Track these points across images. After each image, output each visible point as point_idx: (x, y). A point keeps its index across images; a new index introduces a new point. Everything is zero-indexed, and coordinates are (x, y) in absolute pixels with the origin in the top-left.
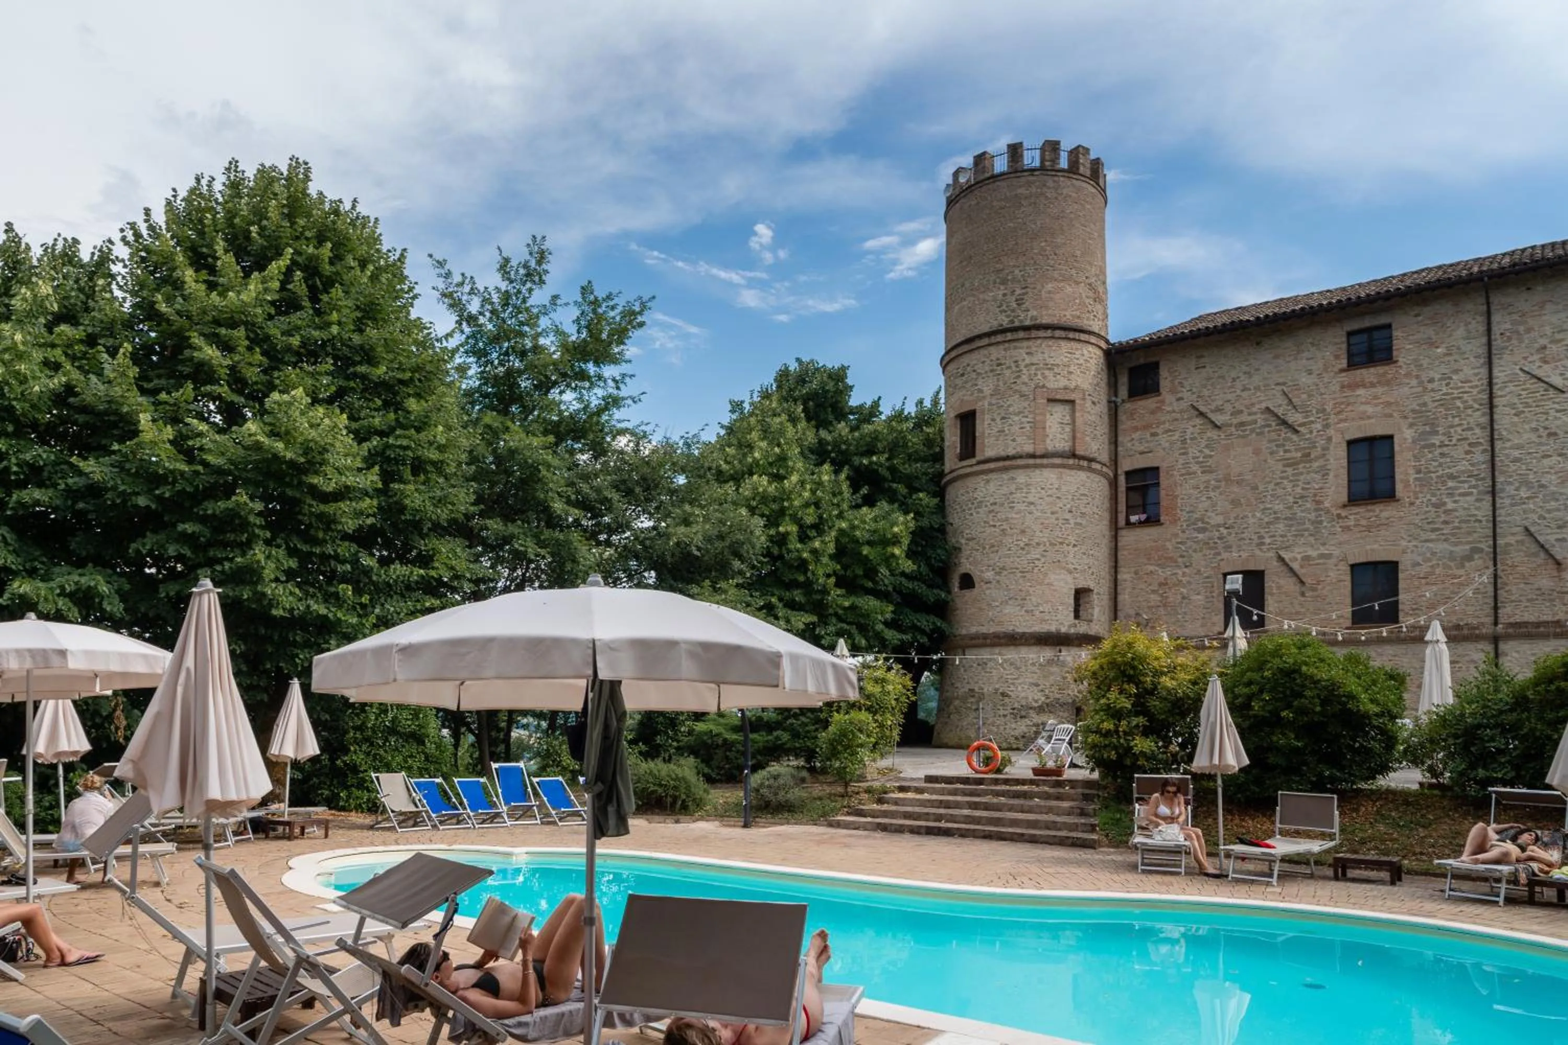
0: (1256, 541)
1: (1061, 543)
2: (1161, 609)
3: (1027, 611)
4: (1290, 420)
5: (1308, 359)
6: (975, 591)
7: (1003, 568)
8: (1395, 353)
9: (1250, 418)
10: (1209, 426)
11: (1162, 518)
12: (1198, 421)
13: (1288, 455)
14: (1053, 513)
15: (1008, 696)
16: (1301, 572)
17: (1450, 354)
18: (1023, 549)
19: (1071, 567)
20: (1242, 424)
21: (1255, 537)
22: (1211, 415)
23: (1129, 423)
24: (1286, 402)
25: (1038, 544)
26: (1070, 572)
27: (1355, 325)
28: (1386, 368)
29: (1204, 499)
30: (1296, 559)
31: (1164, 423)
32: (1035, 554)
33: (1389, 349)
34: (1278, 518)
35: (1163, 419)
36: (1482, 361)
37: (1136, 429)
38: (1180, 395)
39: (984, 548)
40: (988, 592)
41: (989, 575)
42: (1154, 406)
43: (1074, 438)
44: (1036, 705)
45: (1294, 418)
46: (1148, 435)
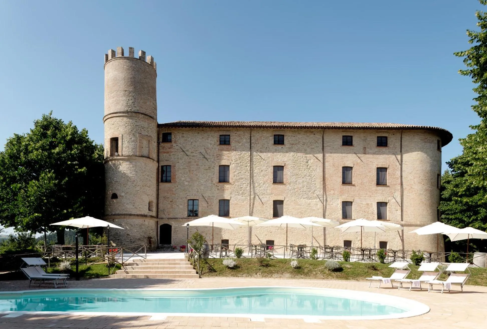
0: (196, 191)
1: (146, 186)
2: (171, 209)
3: (135, 207)
4: (206, 157)
5: (211, 140)
6: (118, 200)
7: (128, 192)
8: (231, 143)
9: (196, 155)
10: (185, 155)
11: (172, 181)
12: (182, 153)
13: (205, 167)
14: (143, 176)
15: (129, 235)
16: (208, 201)
17: (242, 146)
18: (134, 187)
19: (148, 194)
20: (193, 156)
21: (196, 190)
22: (185, 152)
23: (162, 150)
24: (205, 151)
25: (139, 185)
26: (148, 196)
27: (222, 133)
28: (229, 147)
29: (183, 177)
30: (206, 197)
31: (173, 152)
32: (138, 188)
33: (229, 141)
34: (202, 185)
35: (172, 151)
36: (249, 149)
37: (165, 153)
38: (177, 144)
39: (121, 185)
40: (122, 200)
41: (123, 194)
42: (170, 146)
43: (149, 152)
44: (138, 238)
45: (207, 156)
46: (168, 155)
